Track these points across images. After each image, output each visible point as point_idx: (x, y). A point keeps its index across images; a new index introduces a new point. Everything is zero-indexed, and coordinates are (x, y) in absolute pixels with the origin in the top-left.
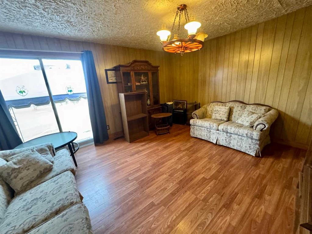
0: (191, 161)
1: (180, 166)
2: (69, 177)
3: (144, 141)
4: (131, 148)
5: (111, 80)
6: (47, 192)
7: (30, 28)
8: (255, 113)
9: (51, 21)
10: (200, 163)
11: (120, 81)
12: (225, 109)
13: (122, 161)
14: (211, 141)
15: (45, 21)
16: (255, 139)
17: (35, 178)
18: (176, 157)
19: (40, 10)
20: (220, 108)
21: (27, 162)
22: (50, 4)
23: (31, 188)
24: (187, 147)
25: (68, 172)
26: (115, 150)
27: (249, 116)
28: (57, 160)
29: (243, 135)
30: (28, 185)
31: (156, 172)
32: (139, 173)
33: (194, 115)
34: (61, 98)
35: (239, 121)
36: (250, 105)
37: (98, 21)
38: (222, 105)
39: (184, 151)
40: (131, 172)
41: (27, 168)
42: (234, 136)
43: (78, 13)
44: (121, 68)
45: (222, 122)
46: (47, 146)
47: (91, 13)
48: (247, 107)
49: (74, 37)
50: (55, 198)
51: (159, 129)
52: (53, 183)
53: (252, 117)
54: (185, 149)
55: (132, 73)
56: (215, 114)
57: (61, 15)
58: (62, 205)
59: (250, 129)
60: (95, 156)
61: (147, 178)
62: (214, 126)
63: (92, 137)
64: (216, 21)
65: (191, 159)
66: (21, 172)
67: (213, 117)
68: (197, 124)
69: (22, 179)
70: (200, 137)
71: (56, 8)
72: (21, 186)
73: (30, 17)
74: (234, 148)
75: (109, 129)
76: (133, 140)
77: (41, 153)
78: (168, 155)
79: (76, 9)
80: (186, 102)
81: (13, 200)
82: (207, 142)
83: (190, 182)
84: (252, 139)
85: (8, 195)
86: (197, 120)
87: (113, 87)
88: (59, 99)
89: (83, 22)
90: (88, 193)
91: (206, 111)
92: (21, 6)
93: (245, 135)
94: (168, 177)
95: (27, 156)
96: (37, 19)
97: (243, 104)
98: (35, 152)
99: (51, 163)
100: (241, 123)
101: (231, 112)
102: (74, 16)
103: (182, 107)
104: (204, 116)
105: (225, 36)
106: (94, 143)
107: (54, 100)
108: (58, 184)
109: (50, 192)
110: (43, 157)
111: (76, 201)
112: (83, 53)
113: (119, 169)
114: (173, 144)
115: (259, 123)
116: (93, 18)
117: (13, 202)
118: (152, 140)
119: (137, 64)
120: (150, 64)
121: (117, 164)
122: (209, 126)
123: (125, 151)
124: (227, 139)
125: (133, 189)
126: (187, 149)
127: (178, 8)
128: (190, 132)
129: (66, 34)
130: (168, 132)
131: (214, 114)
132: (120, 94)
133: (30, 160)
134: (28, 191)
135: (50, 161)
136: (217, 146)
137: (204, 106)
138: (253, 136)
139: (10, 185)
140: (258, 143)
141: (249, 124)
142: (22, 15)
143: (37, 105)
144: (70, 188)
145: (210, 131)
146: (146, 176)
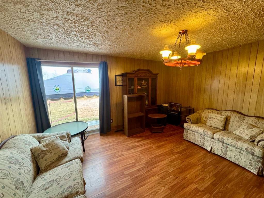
0: (184, 166)
1: (172, 170)
2: (78, 166)
3: (140, 137)
4: (129, 142)
5: (119, 83)
6: (61, 176)
7: (70, 47)
8: (255, 126)
9: (83, 43)
10: (192, 170)
11: (125, 84)
12: (221, 117)
13: (121, 153)
14: (205, 148)
15: (79, 43)
16: (257, 156)
17: (55, 161)
18: (168, 158)
19: (78, 37)
20: (215, 116)
21: (52, 146)
22: (85, 34)
23: (51, 169)
24: (179, 150)
25: (78, 160)
26: (115, 142)
27: (248, 129)
28: (71, 146)
29: (242, 148)
30: (49, 165)
31: (149, 171)
32: (133, 169)
33: (188, 119)
34: (81, 95)
35: (237, 133)
36: (251, 117)
37: (115, 42)
38: (218, 113)
39: (177, 153)
40: (127, 166)
41: (51, 152)
42: (231, 148)
43: (102, 38)
44: (128, 75)
45: (218, 130)
46: (67, 134)
47: (111, 38)
48: (246, 119)
49: (97, 52)
50: (66, 184)
51: (154, 128)
52: (66, 168)
53: (253, 131)
54: (178, 152)
55: (136, 79)
56: (210, 121)
57: (91, 40)
58: (70, 192)
59: (250, 144)
60: (99, 144)
61: (140, 176)
62: (209, 133)
63: (99, 127)
64: (214, 40)
65: (183, 164)
66: (46, 154)
67: (208, 124)
68: (190, 128)
69: (46, 160)
70: (193, 141)
71: (88, 36)
72: (44, 166)
73: (71, 42)
74: (230, 160)
75: (112, 122)
76: (131, 135)
77: (61, 140)
78: (160, 155)
79: (101, 36)
80: (180, 105)
81: (38, 177)
82: (200, 148)
83: (182, 190)
84: (253, 155)
85: (36, 172)
86: (191, 124)
87: (119, 89)
88: (80, 95)
89: (104, 44)
90: (90, 180)
91: (200, 117)
92: (67, 36)
93: (245, 149)
94: (160, 179)
95: (53, 141)
96: (75, 43)
97: (242, 115)
98: (58, 138)
99: (67, 149)
100: (240, 135)
101: (227, 121)
102: (99, 40)
103: (177, 109)
104: (198, 122)
105: (222, 51)
106: (99, 132)
107: (76, 96)
108: (70, 171)
109: (63, 176)
110: (63, 143)
111: (81, 191)
112: (101, 63)
113: (117, 161)
114: (166, 145)
115: (262, 139)
116: (111, 41)
117: (37, 179)
118: (147, 138)
119: (140, 72)
120: (151, 72)
121: (115, 156)
122: (203, 133)
123: (123, 145)
124: (223, 149)
125: (127, 185)
126: (180, 153)
127: (180, 33)
128: (183, 135)
129: (91, 51)
130: (162, 131)
131: (208, 121)
132: (124, 95)
133: (54, 145)
134: (48, 172)
135: (67, 147)
136: (211, 153)
137: (198, 112)
138: (255, 153)
139: (38, 163)
140: (261, 160)
141: (249, 138)
142: (66, 40)
143: (65, 99)
144: (78, 177)
145: (205, 138)
146: (140, 174)
